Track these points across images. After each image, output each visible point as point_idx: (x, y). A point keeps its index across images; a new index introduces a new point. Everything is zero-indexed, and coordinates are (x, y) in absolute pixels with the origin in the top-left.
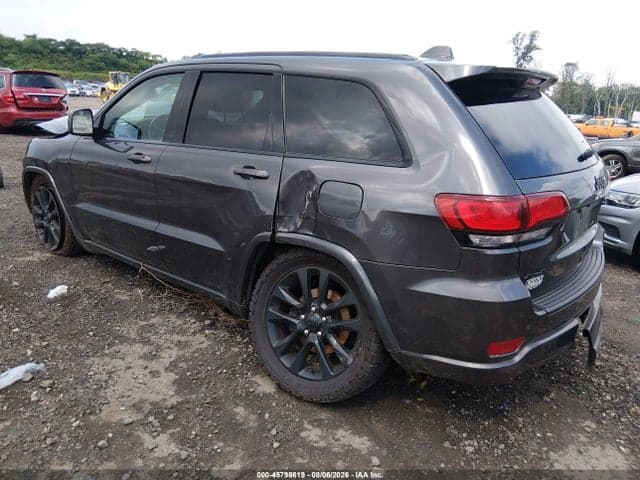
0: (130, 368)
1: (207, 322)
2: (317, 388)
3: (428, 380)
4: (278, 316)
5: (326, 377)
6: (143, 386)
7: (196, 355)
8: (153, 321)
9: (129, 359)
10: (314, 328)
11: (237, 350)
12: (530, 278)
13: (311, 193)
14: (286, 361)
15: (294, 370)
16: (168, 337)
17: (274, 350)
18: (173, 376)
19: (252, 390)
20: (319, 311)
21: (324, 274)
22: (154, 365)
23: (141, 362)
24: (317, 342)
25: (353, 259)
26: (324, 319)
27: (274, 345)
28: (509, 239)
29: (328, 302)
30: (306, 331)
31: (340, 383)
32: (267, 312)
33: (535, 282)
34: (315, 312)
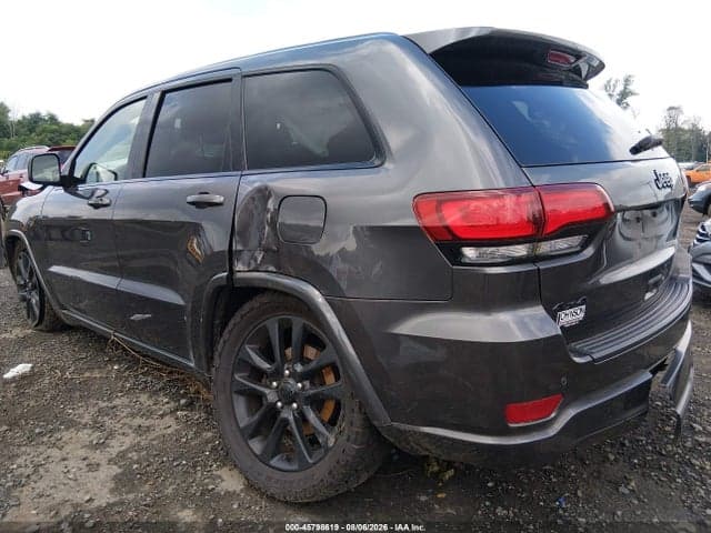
0: (64, 459)
1: (183, 401)
2: (291, 482)
3: (456, 469)
4: (245, 385)
5: (304, 466)
6: (71, 483)
7: (154, 443)
8: (117, 402)
9: (68, 448)
10: (288, 398)
11: (210, 434)
12: (562, 308)
13: (269, 216)
14: (257, 445)
15: (264, 459)
16: (127, 421)
17: (242, 431)
18: (116, 470)
19: (210, 487)
20: (293, 375)
21: (298, 323)
22: (97, 456)
23: (82, 453)
24: (291, 418)
25: (318, 297)
26: (300, 385)
27: (241, 425)
28: (520, 250)
29: (304, 360)
30: (279, 404)
31: (318, 474)
32: (233, 380)
33: (572, 316)
34: (289, 376)
